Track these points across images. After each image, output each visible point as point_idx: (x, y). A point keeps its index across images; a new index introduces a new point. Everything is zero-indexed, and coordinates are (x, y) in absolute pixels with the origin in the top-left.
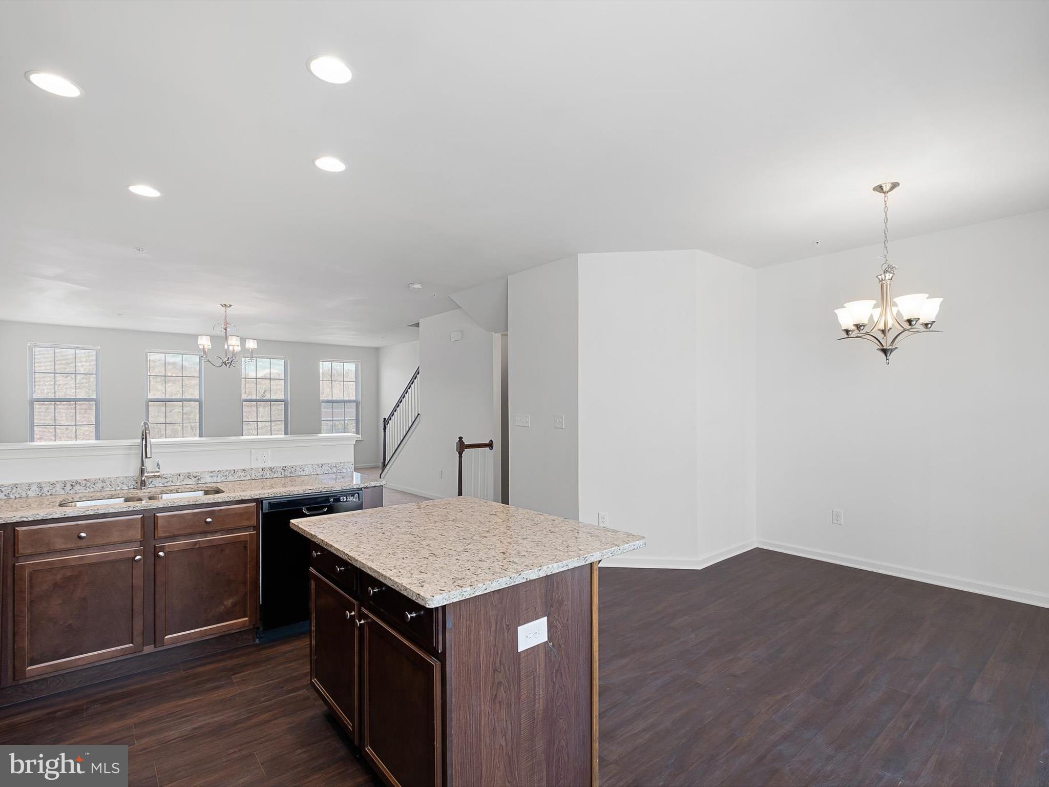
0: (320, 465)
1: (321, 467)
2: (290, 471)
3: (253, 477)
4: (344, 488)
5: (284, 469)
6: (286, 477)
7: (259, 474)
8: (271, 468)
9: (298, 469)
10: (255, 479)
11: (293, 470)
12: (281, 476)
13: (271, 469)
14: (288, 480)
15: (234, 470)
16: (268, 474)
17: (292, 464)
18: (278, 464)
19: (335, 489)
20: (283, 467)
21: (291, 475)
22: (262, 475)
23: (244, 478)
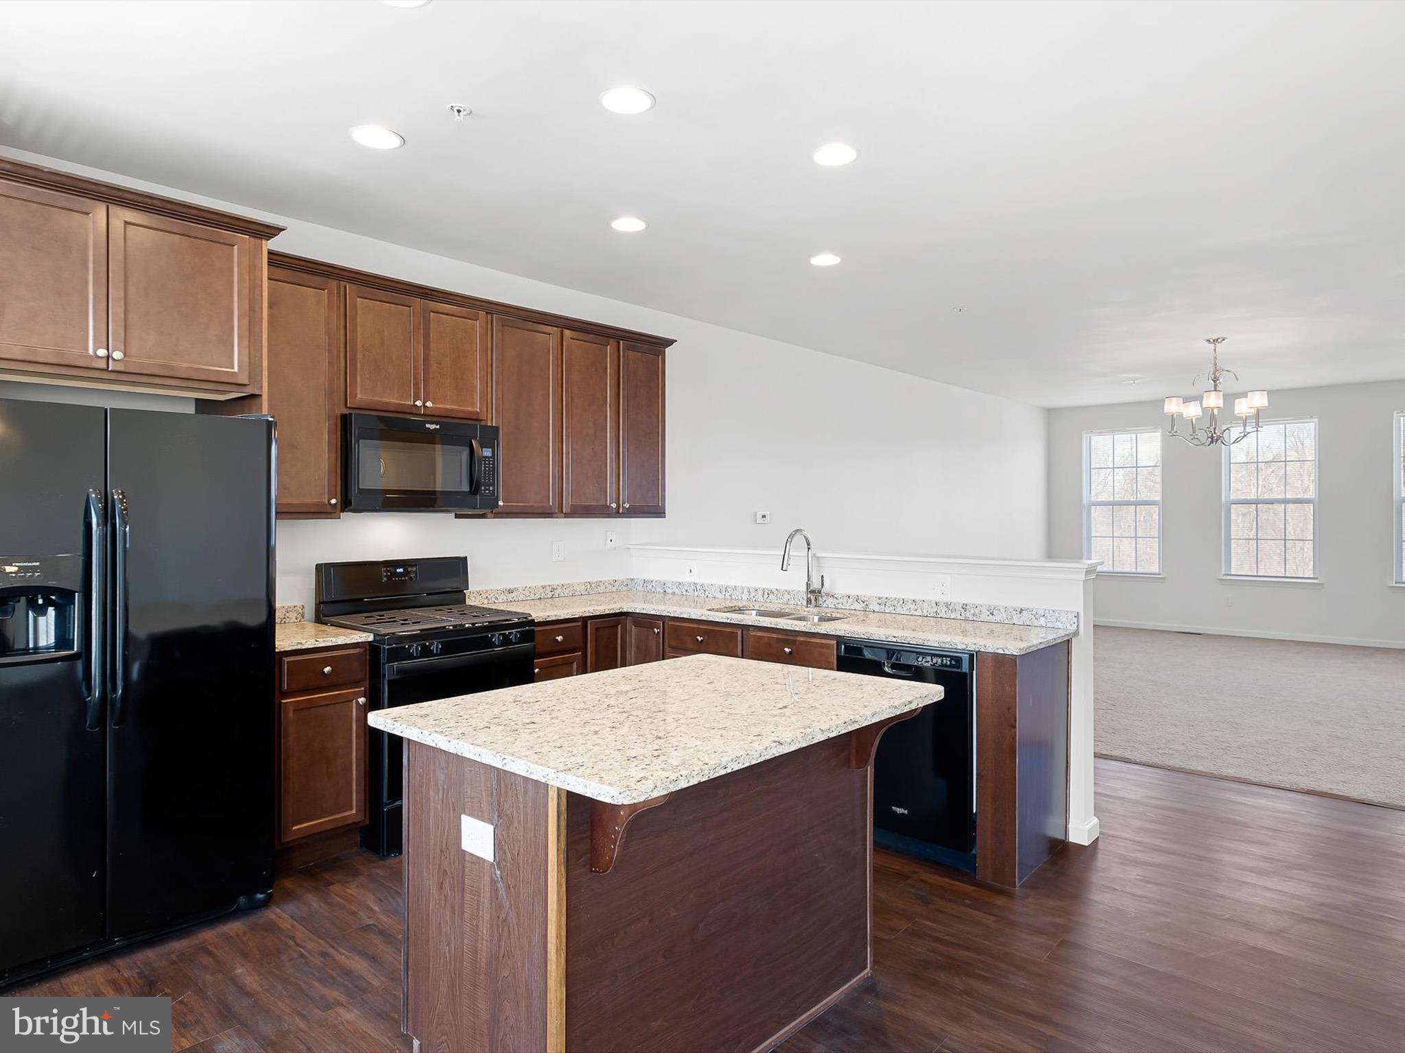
0: (1019, 610)
1: (1020, 613)
2: (972, 612)
3: (925, 613)
4: (943, 645)
5: (964, 607)
6: (966, 620)
7: (932, 610)
8: (947, 603)
9: (984, 610)
10: (927, 616)
11: (977, 611)
12: (959, 617)
13: (947, 605)
14: (969, 626)
15: (903, 600)
16: (943, 611)
17: (977, 602)
18: (957, 598)
19: (929, 644)
20: (964, 604)
21: (975, 618)
22: (936, 612)
23: (915, 613)
